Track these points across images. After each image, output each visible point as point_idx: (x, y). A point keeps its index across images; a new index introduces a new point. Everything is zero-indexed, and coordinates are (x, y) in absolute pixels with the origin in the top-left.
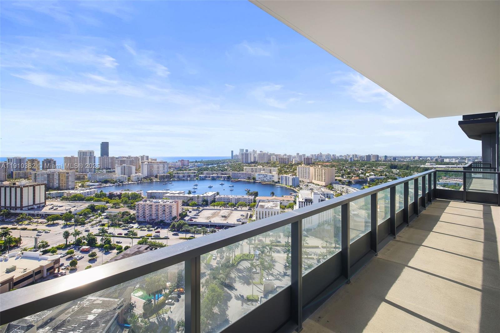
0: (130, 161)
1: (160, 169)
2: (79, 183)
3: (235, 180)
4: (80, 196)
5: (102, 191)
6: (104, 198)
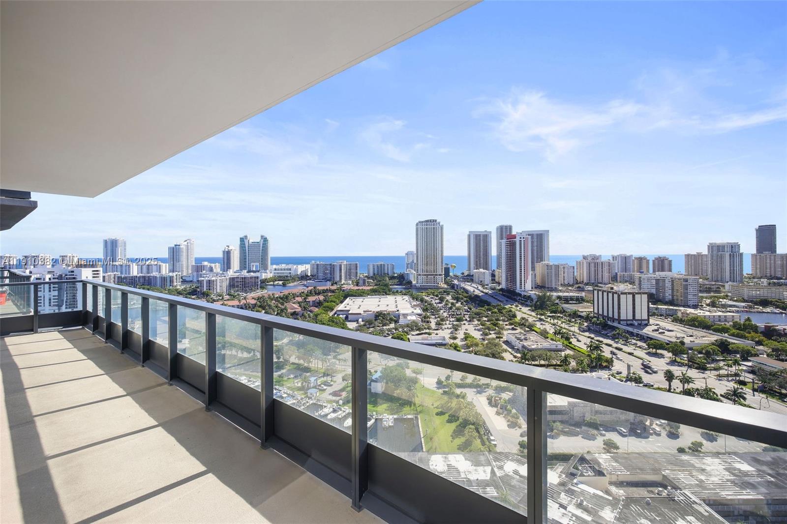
2: (706, 298)
4: (703, 321)
5: (748, 319)
6: (753, 334)
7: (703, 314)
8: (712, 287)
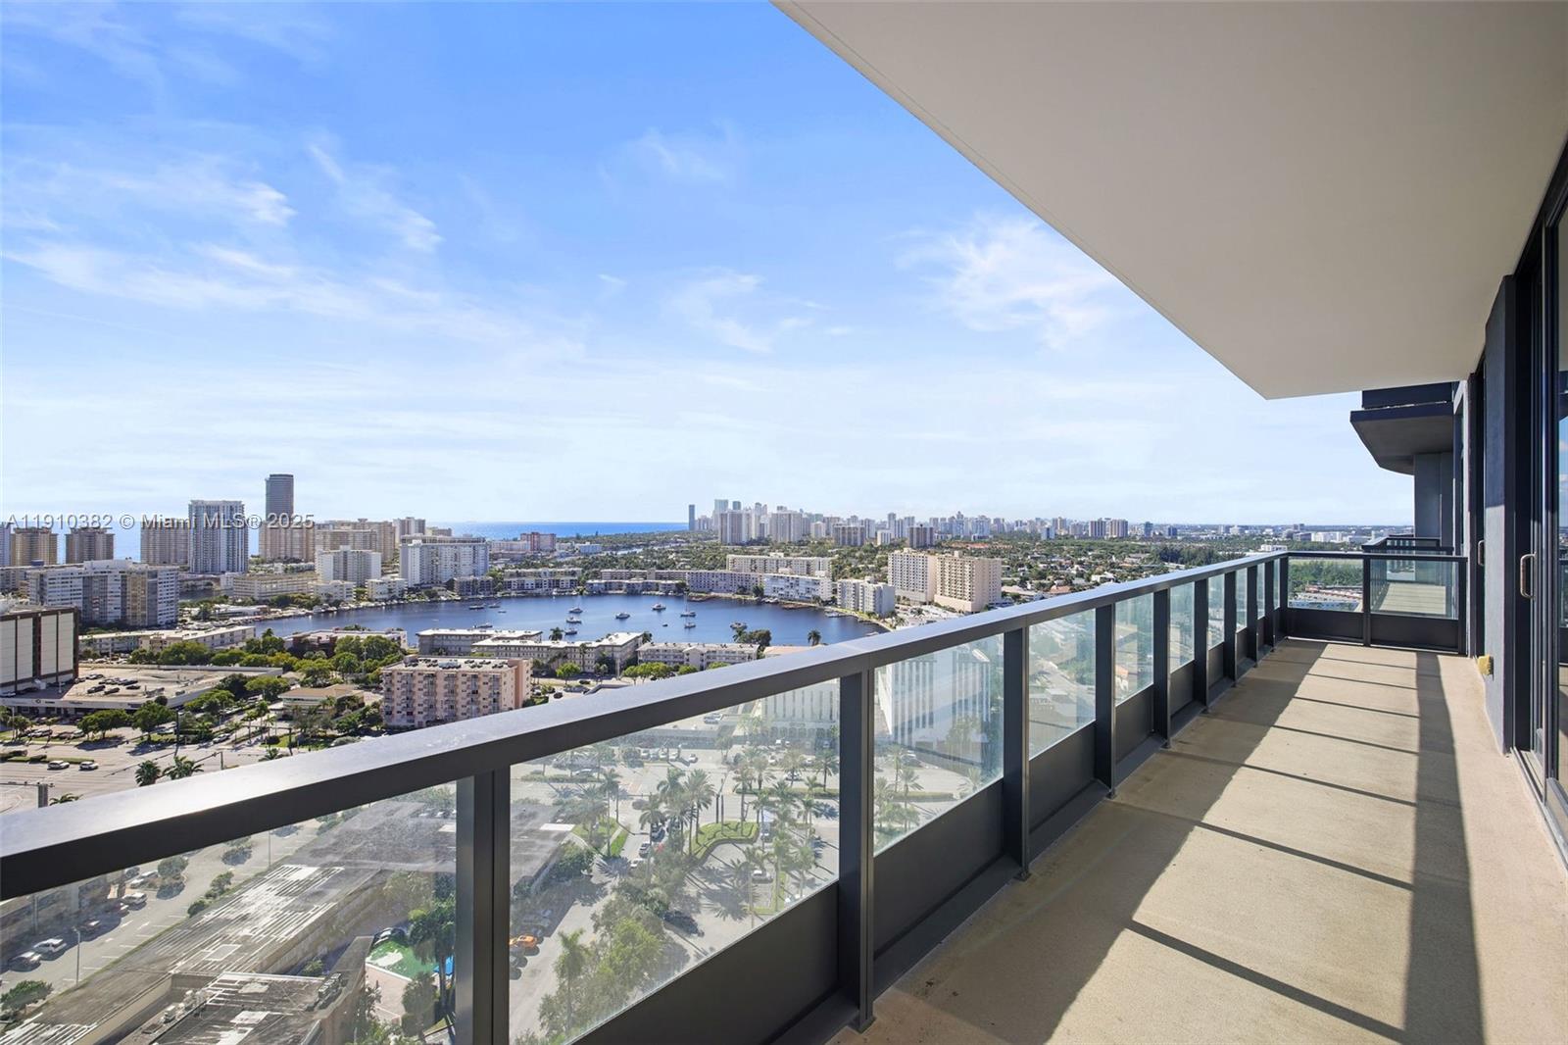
0: (365, 537)
1: (463, 562)
2: (192, 606)
3: (701, 596)
4: (196, 649)
5: (269, 632)
6: (278, 655)
7: (194, 637)
8: (199, 583)
